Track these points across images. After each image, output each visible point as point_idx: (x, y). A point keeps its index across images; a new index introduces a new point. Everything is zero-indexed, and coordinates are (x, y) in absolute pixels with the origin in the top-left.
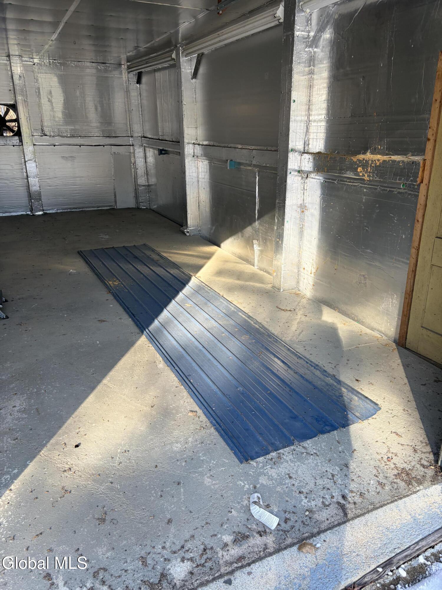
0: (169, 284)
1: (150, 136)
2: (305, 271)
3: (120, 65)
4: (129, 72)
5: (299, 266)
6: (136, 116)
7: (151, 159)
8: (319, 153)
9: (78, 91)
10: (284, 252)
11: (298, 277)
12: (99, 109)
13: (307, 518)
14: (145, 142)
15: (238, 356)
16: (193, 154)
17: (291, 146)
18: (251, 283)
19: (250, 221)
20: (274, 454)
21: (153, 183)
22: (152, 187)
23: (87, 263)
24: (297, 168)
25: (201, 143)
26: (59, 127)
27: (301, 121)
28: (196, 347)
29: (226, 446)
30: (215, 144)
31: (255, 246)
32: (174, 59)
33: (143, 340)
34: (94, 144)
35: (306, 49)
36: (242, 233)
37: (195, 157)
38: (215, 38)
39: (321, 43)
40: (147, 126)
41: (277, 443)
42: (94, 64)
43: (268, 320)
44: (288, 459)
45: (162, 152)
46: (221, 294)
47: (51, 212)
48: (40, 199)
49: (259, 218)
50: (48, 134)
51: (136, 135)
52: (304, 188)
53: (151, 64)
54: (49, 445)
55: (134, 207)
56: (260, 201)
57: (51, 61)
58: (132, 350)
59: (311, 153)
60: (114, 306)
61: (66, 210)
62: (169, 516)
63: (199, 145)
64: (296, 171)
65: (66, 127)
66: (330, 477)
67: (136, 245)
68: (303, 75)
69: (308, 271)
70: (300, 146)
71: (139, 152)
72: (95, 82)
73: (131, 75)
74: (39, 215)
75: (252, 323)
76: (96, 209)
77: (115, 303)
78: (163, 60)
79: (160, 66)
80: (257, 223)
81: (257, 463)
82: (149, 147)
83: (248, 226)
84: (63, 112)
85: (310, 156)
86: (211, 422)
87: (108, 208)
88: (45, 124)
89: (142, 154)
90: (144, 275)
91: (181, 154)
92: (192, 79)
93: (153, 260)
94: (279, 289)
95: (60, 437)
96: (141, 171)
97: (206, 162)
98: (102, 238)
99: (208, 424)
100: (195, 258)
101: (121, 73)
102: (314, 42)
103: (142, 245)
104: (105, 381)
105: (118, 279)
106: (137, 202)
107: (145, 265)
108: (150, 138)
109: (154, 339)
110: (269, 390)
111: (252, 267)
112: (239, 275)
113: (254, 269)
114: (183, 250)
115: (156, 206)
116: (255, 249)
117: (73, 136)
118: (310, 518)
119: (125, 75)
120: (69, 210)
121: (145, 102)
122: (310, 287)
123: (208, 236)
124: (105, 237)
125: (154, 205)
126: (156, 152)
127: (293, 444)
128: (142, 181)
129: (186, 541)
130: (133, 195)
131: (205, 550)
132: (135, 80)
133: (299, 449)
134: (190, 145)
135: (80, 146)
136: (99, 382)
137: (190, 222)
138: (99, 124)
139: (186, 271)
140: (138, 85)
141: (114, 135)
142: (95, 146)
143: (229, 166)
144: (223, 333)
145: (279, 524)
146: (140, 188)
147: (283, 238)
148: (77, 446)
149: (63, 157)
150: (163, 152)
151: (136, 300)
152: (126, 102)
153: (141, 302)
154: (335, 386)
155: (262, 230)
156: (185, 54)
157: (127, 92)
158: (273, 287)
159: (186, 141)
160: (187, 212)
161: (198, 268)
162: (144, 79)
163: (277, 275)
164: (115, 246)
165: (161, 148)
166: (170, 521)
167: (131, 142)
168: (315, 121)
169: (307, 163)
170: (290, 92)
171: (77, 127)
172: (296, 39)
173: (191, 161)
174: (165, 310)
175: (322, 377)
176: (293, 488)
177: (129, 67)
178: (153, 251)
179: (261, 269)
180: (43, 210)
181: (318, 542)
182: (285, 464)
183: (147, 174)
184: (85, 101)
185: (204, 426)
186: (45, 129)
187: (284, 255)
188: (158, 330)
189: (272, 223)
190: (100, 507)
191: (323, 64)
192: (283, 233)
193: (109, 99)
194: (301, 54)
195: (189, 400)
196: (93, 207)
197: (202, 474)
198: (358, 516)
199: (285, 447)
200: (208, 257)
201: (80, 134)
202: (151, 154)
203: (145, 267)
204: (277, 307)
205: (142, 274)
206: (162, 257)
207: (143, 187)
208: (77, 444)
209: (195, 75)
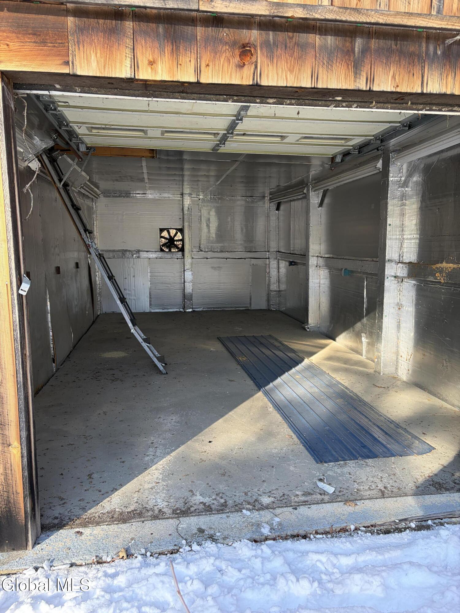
0: (285, 363)
1: (283, 251)
2: (402, 359)
3: (264, 197)
4: (270, 203)
5: (397, 353)
6: (273, 236)
7: (283, 270)
8: (410, 263)
9: (229, 218)
10: (383, 341)
11: (397, 363)
12: (244, 230)
13: (356, 493)
14: (279, 255)
15: (331, 411)
16: (316, 264)
17: (387, 258)
18: (356, 367)
19: (359, 318)
20: (342, 462)
21: (283, 289)
22: (282, 292)
23: (224, 345)
24: (393, 274)
25: (323, 256)
26: (212, 245)
27: (396, 239)
28: (299, 402)
29: (309, 455)
30: (335, 256)
31: (363, 338)
32: (305, 193)
33: (260, 394)
34: (237, 258)
35: (399, 189)
36: (353, 328)
37: (318, 267)
38: (336, 180)
39: (410, 184)
40: (282, 244)
41: (346, 457)
42: (243, 198)
43: (363, 392)
44: (351, 466)
45: (291, 263)
46: (327, 372)
47: (198, 310)
48: (192, 300)
49: (366, 315)
50: (203, 250)
51: (272, 250)
52: (400, 290)
53: (288, 197)
54: (193, 440)
55: (264, 308)
56: (368, 301)
57: (212, 197)
58: (251, 399)
59: (406, 263)
60: (241, 372)
61: (210, 309)
62: (264, 479)
63: (321, 257)
64: (393, 276)
65: (217, 245)
66: (380, 477)
67: (263, 335)
68: (397, 207)
69: (404, 358)
70: (396, 257)
71: (273, 264)
72: (243, 211)
73: (272, 204)
74: (189, 312)
75: (348, 392)
76: (234, 309)
77: (242, 370)
78: (297, 194)
79: (295, 198)
80: (365, 319)
81: (328, 465)
82: (282, 260)
83: (358, 322)
84: (216, 234)
85: (404, 266)
86: (301, 442)
87: (244, 309)
88: (202, 242)
89: (276, 265)
90: (266, 355)
91: (306, 265)
92: (319, 207)
93: (275, 346)
94: (379, 373)
95: (200, 437)
96: (274, 279)
97: (327, 271)
98: (237, 329)
99: (299, 442)
100: (310, 347)
101: (264, 203)
102: (405, 184)
103: (268, 336)
104: (230, 413)
105: (246, 356)
106: (269, 305)
107: (268, 349)
108: (283, 253)
109: (267, 394)
110: (348, 430)
111: (361, 356)
112: (346, 361)
113: (363, 358)
114: (302, 341)
115: (284, 309)
116: (363, 341)
117: (222, 251)
118: (357, 493)
119: (267, 205)
120: (212, 309)
121: (281, 224)
122: (405, 372)
123: (326, 332)
124: (239, 329)
125: (283, 308)
126: (287, 263)
127: (357, 459)
128: (274, 287)
129: (273, 490)
130: (265, 298)
131: (283, 495)
132: (275, 208)
133: (362, 462)
134: (315, 258)
135: (226, 259)
136: (226, 413)
137: (310, 321)
138: (243, 242)
139: (300, 355)
140: (277, 212)
141: (254, 251)
142: (238, 259)
143: (343, 273)
144: (322, 396)
145: (334, 492)
146: (272, 293)
147: (382, 329)
148: (210, 442)
149: (212, 267)
150: (293, 263)
151: (258, 370)
152: (266, 225)
153: (261, 372)
154: (403, 434)
155: (369, 325)
156: (313, 190)
157: (268, 216)
158: (375, 371)
159: (311, 254)
160: (308, 311)
161: (312, 354)
162: (282, 207)
163: (378, 361)
164: (246, 335)
165: (291, 260)
166: (264, 481)
167: (267, 256)
168: (407, 239)
169: (402, 271)
170: (387, 218)
171: (226, 244)
172: (390, 182)
173: (315, 270)
174: (279, 378)
175: (395, 428)
176: (350, 479)
177: (270, 199)
178: (276, 340)
179: (368, 358)
180: (193, 308)
181: (358, 503)
182: (348, 468)
183: (279, 281)
184: (234, 225)
185: (296, 443)
186: (202, 246)
187: (383, 344)
188: (272, 390)
189: (374, 319)
190: (222, 470)
191: (413, 198)
192: (382, 325)
193: (253, 222)
194: (394, 192)
195: (287, 430)
196: (231, 308)
197: (289, 465)
198: (392, 497)
199: (351, 460)
200: (322, 347)
201: (227, 250)
202: (283, 265)
203: (268, 350)
204: (373, 385)
205: (264, 354)
206: (283, 345)
207: (275, 293)
208: (211, 440)
209: (321, 205)
